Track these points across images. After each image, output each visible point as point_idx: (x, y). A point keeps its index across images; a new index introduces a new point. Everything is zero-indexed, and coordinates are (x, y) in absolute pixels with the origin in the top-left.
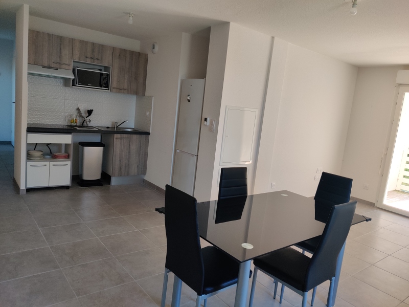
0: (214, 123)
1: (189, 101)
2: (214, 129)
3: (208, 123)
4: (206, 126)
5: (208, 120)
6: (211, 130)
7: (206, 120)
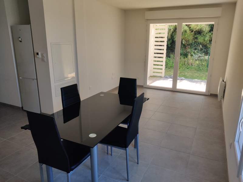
0: (45, 55)
1: (21, 41)
2: (45, 59)
3: (40, 56)
4: (39, 58)
5: (40, 54)
6: (43, 60)
7: (38, 54)
